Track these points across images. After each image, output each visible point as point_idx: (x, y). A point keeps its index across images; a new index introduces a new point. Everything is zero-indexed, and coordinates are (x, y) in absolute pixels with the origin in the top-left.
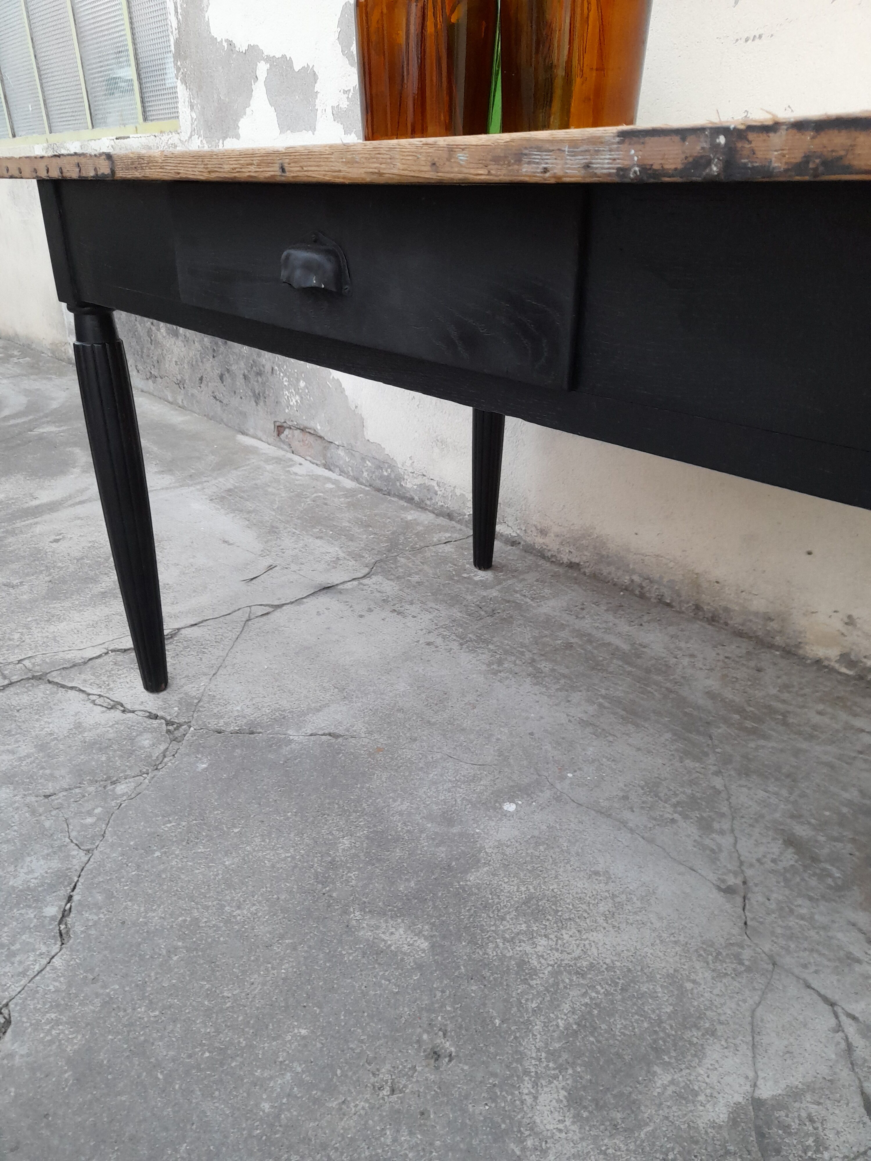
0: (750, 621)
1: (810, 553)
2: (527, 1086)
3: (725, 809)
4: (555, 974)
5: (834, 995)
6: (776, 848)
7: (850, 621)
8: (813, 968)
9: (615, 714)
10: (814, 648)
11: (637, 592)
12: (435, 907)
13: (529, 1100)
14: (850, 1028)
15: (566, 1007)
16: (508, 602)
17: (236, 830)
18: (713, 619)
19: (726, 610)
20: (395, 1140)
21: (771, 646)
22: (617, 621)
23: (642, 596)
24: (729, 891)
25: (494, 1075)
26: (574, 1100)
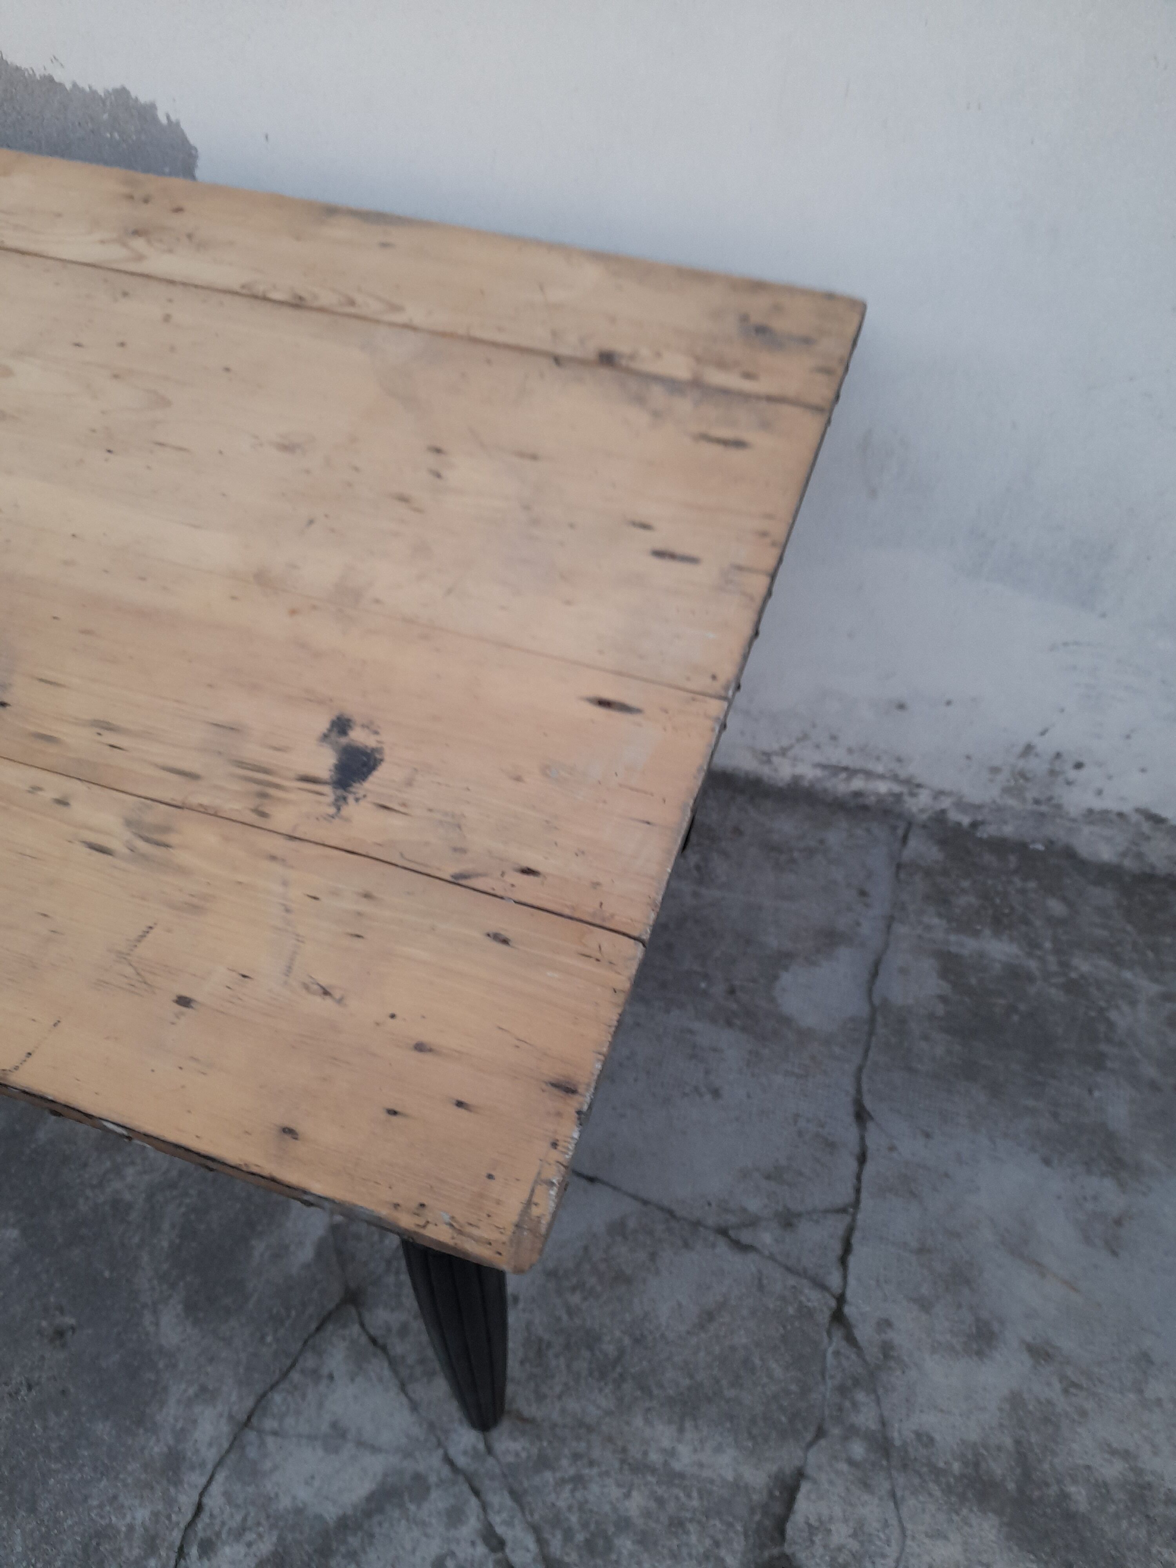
2: (148, 1318)
4: (149, 1198)
13: (151, 1329)
15: (166, 1226)
20: (45, 1428)
25: (116, 1324)
26: (190, 1308)
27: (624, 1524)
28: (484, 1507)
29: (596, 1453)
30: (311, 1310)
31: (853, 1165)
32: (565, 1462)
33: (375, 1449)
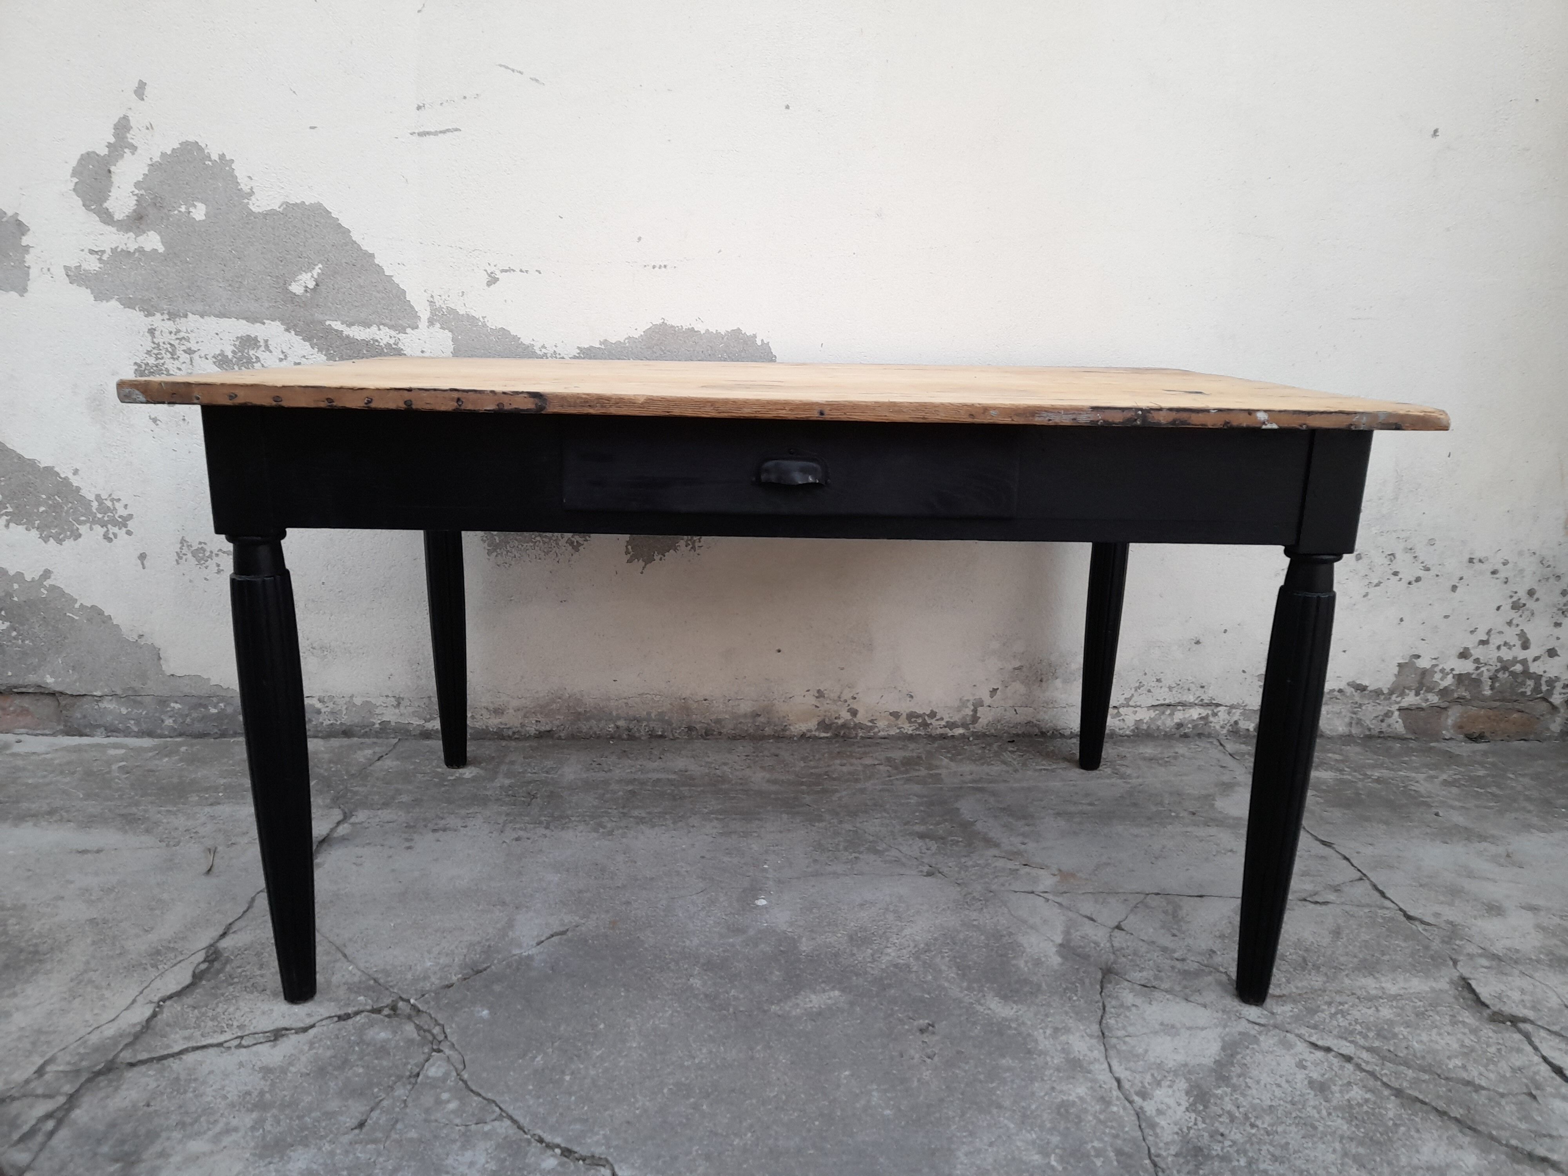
0: (741, 723)
1: (779, 651)
2: (980, 1009)
3: (871, 838)
4: (917, 958)
5: (1030, 889)
6: (920, 843)
7: (820, 694)
8: (1007, 884)
9: (734, 819)
10: (797, 726)
11: (625, 736)
12: (811, 974)
13: (988, 1012)
14: (1050, 897)
15: (943, 968)
16: (530, 782)
17: (602, 1026)
18: (707, 734)
19: (718, 721)
20: (965, 1071)
21: (763, 738)
22: (639, 762)
23: (632, 738)
24: (929, 874)
25: (960, 1015)
26: (1005, 998)
27: (1391, 1023)
28: (1299, 1036)
29: (1338, 999)
30: (1087, 981)
31: (1345, 862)
32: (1325, 1007)
33: (1203, 1029)
